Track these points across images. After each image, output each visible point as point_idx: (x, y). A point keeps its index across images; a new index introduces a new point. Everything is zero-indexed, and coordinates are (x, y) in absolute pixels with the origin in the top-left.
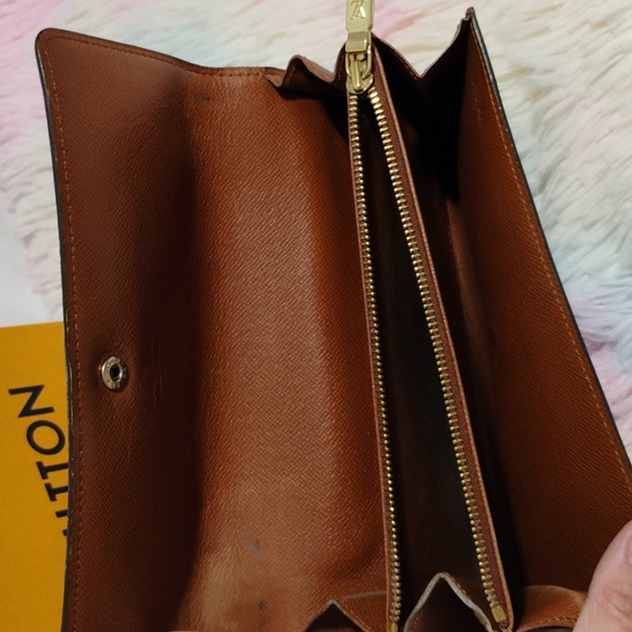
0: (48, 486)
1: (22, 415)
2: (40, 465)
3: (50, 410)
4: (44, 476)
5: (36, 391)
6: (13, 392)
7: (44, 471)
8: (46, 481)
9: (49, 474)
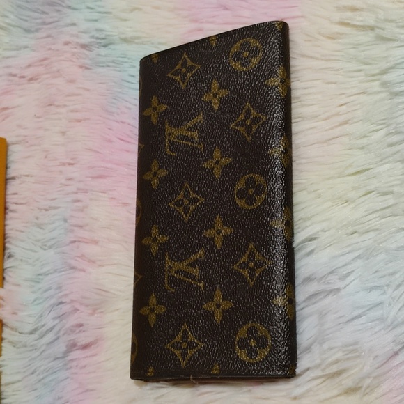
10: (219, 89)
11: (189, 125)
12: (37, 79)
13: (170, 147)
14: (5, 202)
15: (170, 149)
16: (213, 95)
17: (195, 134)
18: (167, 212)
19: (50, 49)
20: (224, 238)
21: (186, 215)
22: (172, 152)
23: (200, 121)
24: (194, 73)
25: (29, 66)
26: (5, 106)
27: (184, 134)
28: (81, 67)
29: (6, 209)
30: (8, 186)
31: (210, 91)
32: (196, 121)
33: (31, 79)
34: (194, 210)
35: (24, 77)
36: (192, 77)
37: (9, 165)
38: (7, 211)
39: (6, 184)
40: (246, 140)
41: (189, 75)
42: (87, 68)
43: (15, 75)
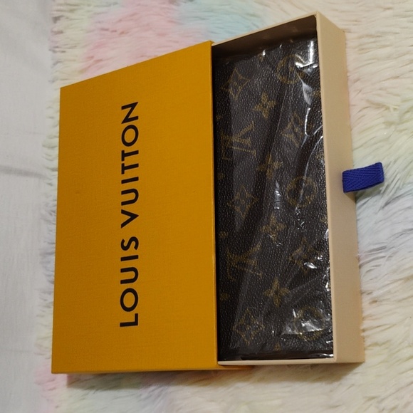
0: (123, 165)
1: (124, 122)
2: (123, 152)
3: (137, 118)
4: (123, 160)
5: (133, 106)
6: (123, 108)
7: (124, 155)
8: (123, 162)
9: (125, 158)
10: (268, 101)
11: (242, 132)
12: (128, 33)
13: (226, 154)
15: (225, 155)
16: (263, 106)
17: (248, 141)
18: (225, 211)
19: (139, 5)
20: (279, 234)
21: (243, 214)
22: (228, 157)
23: (252, 130)
24: (245, 86)
25: (120, 21)
27: (238, 141)
31: (261, 102)
32: (248, 129)
33: (122, 33)
34: (250, 209)
35: (115, 31)
36: (243, 89)
40: (295, 146)
41: (240, 89)
43: (107, 30)
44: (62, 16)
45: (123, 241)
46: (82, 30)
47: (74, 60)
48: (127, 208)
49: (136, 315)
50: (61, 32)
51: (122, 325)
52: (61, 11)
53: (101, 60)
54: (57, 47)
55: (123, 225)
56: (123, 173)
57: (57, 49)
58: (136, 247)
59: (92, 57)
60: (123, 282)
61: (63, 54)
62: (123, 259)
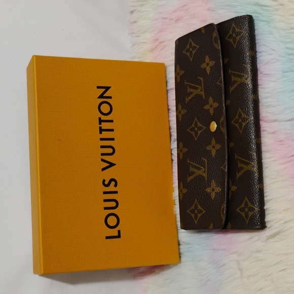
0: (100, 128)
1: (99, 97)
2: (100, 118)
3: (110, 98)
4: (100, 124)
5: (107, 88)
6: (98, 87)
7: (101, 121)
8: (100, 126)
9: (102, 123)
12: (181, 20)
14: (168, 106)
25: (175, 11)
26: (162, 40)
28: (209, 10)
29: (169, 110)
30: (169, 95)
33: (177, 20)
35: (172, 19)
37: (168, 81)
38: (170, 111)
39: (167, 93)
42: (212, 10)
43: (166, 18)
44: (135, 10)
45: (104, 181)
46: (149, 19)
47: (146, 43)
48: (106, 158)
49: (119, 232)
50: (136, 22)
51: (107, 238)
52: (135, 6)
53: (163, 42)
54: (133, 33)
55: (103, 169)
56: (101, 133)
57: (133, 35)
58: (116, 185)
59: (157, 40)
60: (105, 208)
61: (137, 38)
62: (105, 193)
